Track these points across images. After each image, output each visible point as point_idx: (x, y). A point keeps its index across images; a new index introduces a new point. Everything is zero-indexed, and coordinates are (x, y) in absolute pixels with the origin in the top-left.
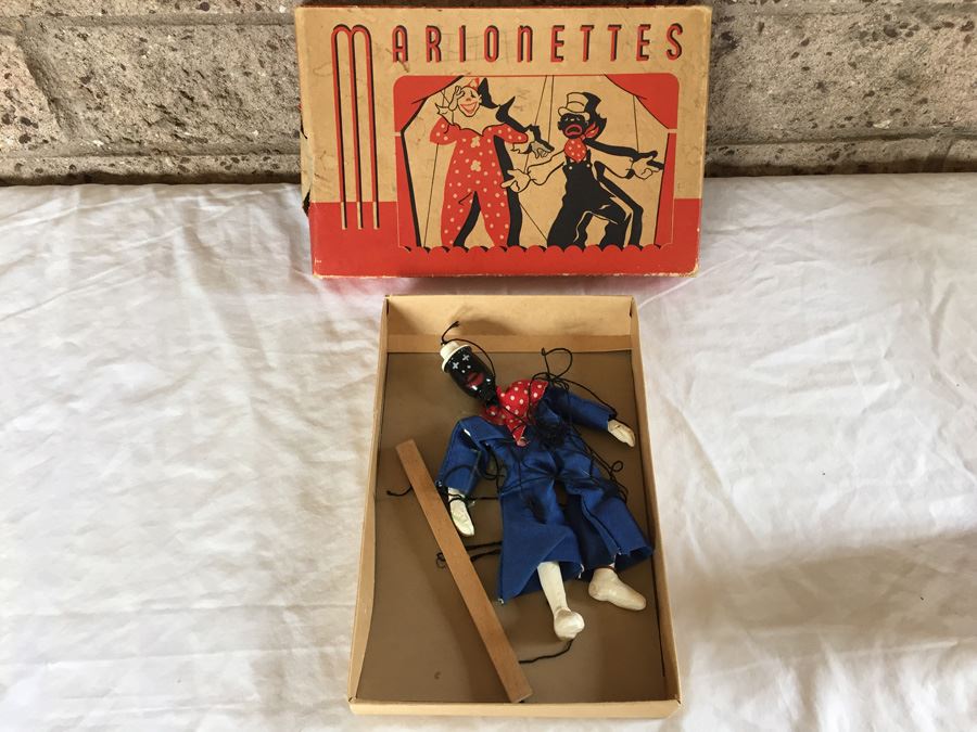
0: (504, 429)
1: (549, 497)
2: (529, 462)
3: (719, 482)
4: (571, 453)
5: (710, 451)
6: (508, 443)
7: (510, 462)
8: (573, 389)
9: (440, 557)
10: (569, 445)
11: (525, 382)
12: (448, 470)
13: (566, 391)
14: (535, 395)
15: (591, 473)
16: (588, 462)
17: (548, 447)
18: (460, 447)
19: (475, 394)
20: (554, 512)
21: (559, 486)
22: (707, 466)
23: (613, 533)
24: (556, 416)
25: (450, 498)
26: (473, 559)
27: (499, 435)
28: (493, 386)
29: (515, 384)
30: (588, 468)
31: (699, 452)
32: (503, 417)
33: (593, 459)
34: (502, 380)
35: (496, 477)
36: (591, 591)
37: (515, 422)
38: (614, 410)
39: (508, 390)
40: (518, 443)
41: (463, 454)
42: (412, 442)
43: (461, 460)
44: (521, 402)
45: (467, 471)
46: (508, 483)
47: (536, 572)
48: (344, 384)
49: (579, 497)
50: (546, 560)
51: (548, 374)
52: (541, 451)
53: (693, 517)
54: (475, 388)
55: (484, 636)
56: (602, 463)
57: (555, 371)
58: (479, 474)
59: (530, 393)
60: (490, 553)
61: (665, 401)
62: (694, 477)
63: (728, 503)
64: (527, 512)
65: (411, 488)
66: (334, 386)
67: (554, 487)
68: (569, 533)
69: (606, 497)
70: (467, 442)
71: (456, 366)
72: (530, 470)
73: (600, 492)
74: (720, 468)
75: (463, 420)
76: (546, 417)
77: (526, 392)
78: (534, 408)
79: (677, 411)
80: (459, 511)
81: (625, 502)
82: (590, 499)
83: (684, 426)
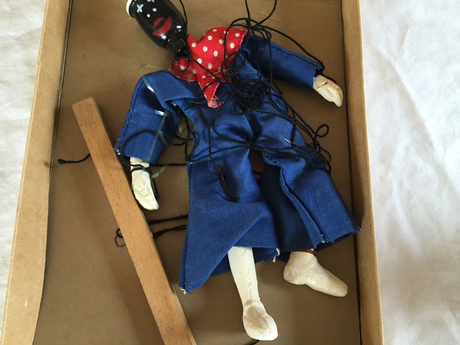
0: (194, 87)
1: (243, 169)
2: (222, 128)
3: (431, 144)
4: (270, 117)
5: (423, 110)
6: (199, 103)
7: (198, 127)
8: (275, 39)
9: (119, 235)
10: (268, 107)
11: (220, 30)
12: (128, 135)
13: (267, 41)
14: (232, 46)
15: (292, 140)
16: (290, 126)
17: (244, 110)
18: (143, 108)
19: (163, 44)
20: (248, 184)
21: (256, 157)
22: (419, 127)
23: (316, 215)
24: (255, 71)
25: (132, 168)
26: (156, 236)
27: (188, 95)
28: (184, 34)
29: (210, 32)
30: (289, 135)
31: (411, 111)
32: (194, 72)
33: (295, 123)
34: (195, 27)
35: (186, 142)
36: (287, 276)
37: (208, 78)
38: (321, 63)
39: (202, 40)
40: (211, 104)
41: (146, 116)
42: (91, 101)
43: (143, 125)
44: (216, 53)
45: (149, 136)
46: (197, 152)
47: (226, 258)
48: (23, 32)
49: (278, 169)
50: (238, 245)
51: (248, 20)
52: (237, 114)
53: (401, 184)
54: (164, 37)
55: (163, 330)
56: (307, 129)
57: (256, 17)
58: (164, 141)
59: (225, 44)
60: (176, 229)
61: (377, 54)
62: (404, 139)
63: (440, 170)
64: (217, 186)
65: (90, 155)
66: (12, 33)
67: (249, 157)
68: (265, 213)
69: (309, 169)
70: (151, 101)
71: (140, 9)
72: (222, 138)
73: (302, 164)
74: (434, 129)
75: (147, 76)
76: (243, 72)
77: (221, 42)
78: (230, 61)
79: (389, 64)
80: (142, 182)
81: (329, 173)
82: (291, 171)
83: (396, 81)
